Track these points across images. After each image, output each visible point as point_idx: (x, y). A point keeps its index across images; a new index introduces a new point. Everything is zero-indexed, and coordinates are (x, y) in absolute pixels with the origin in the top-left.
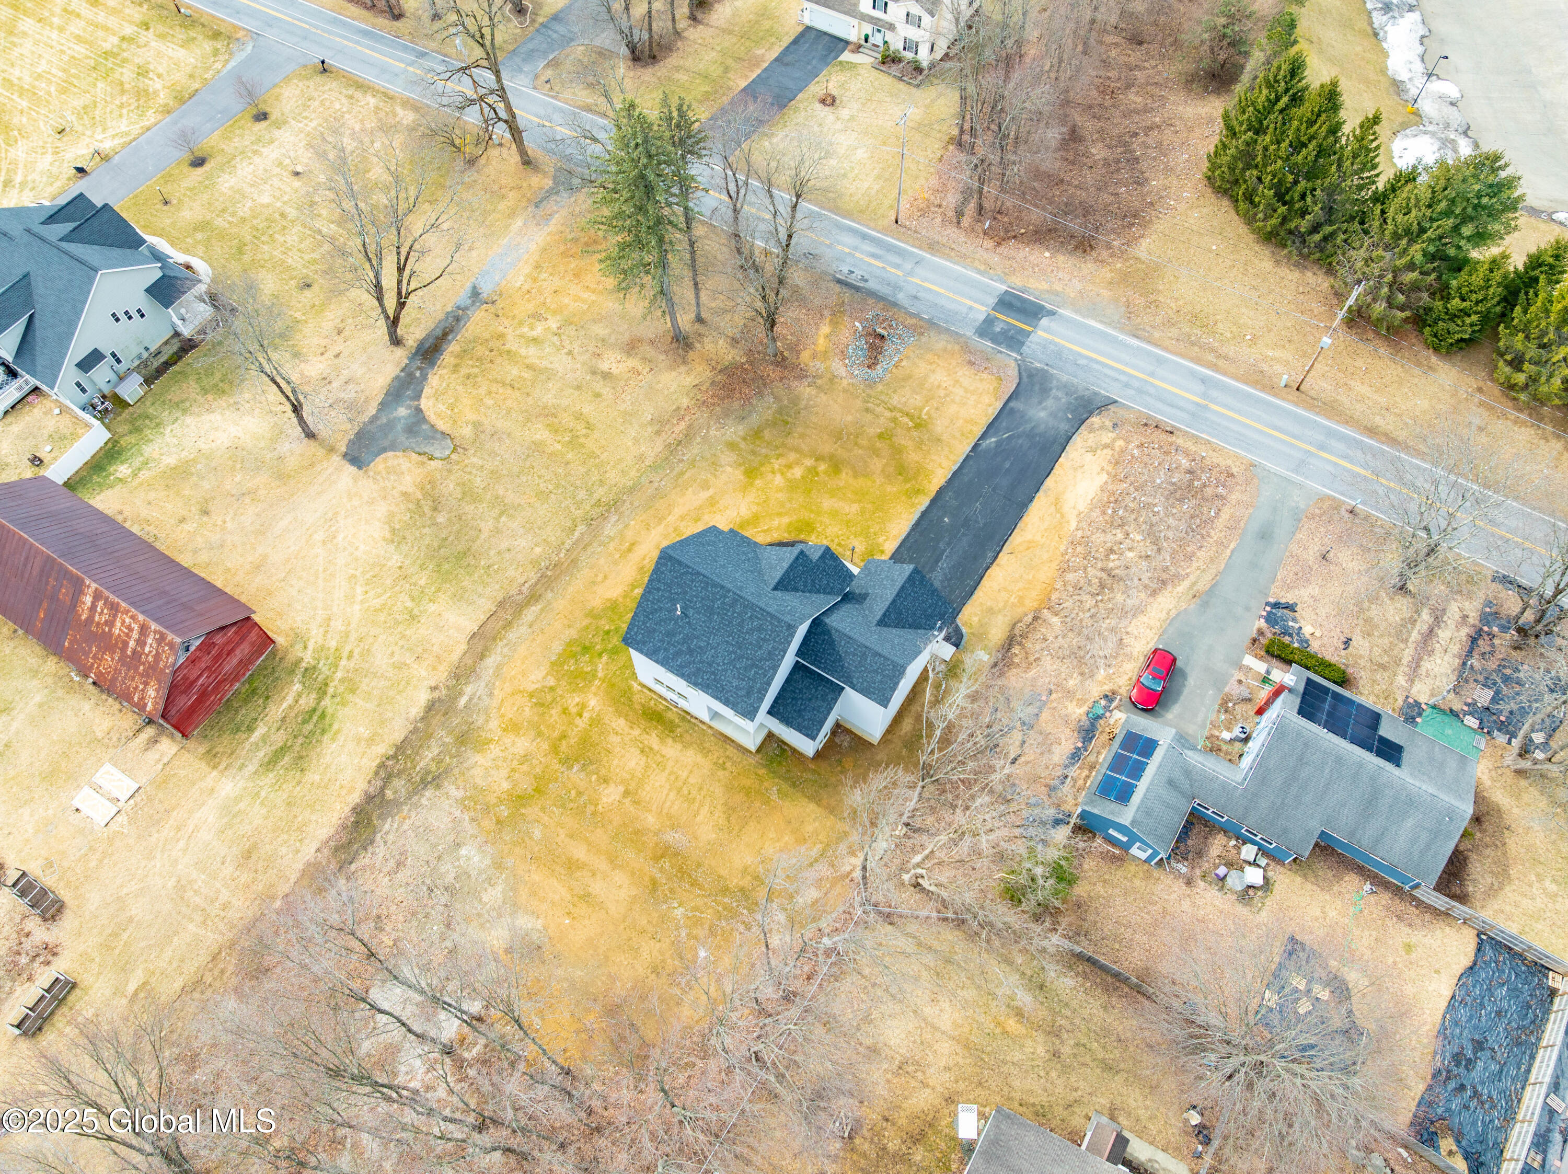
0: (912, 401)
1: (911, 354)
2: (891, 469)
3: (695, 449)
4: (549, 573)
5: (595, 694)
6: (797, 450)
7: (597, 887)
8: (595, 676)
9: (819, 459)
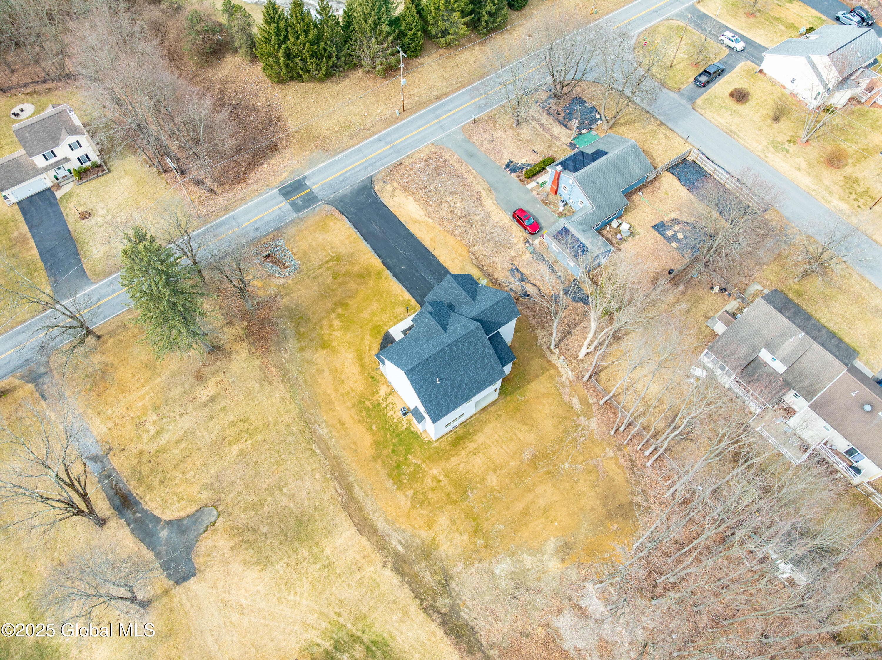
0: (320, 256)
1: (291, 245)
2: (359, 281)
3: (293, 370)
4: (336, 474)
5: (431, 469)
6: (322, 319)
7: (542, 503)
8: (419, 466)
9: (333, 310)
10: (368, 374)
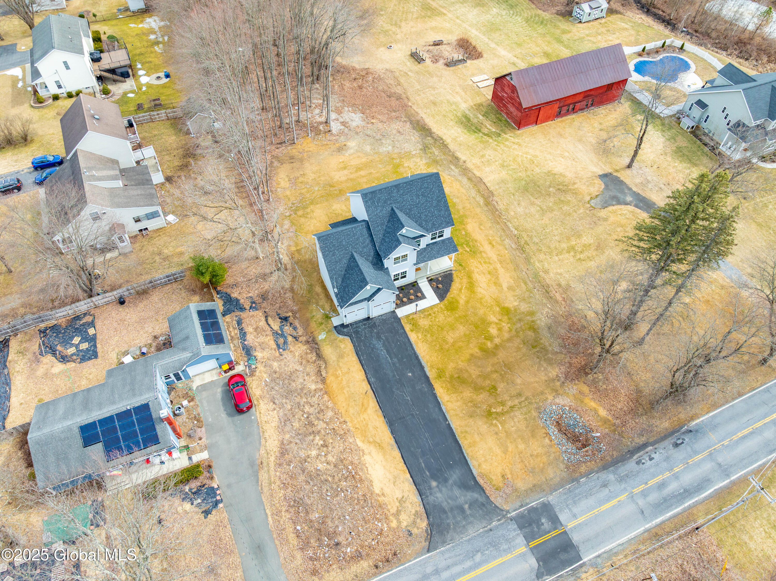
0: (512, 424)
1: (553, 450)
2: (465, 375)
4: (497, 213)
6: (510, 340)
7: (346, 172)
9: (497, 347)
10: (464, 269)
